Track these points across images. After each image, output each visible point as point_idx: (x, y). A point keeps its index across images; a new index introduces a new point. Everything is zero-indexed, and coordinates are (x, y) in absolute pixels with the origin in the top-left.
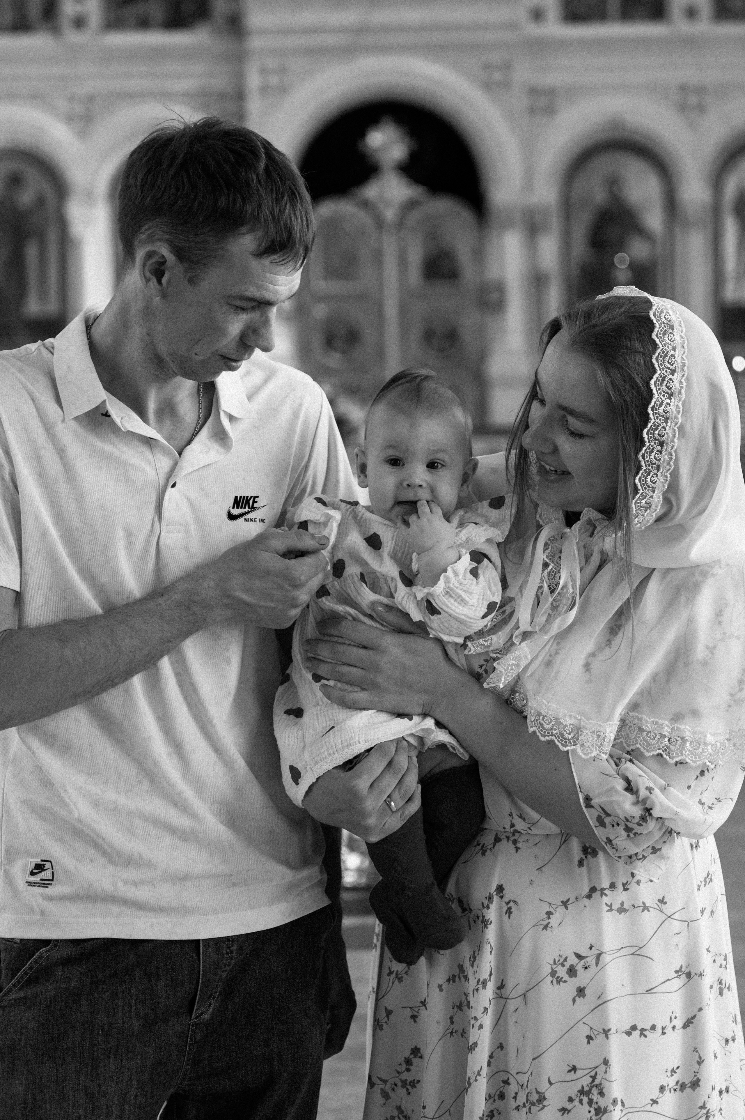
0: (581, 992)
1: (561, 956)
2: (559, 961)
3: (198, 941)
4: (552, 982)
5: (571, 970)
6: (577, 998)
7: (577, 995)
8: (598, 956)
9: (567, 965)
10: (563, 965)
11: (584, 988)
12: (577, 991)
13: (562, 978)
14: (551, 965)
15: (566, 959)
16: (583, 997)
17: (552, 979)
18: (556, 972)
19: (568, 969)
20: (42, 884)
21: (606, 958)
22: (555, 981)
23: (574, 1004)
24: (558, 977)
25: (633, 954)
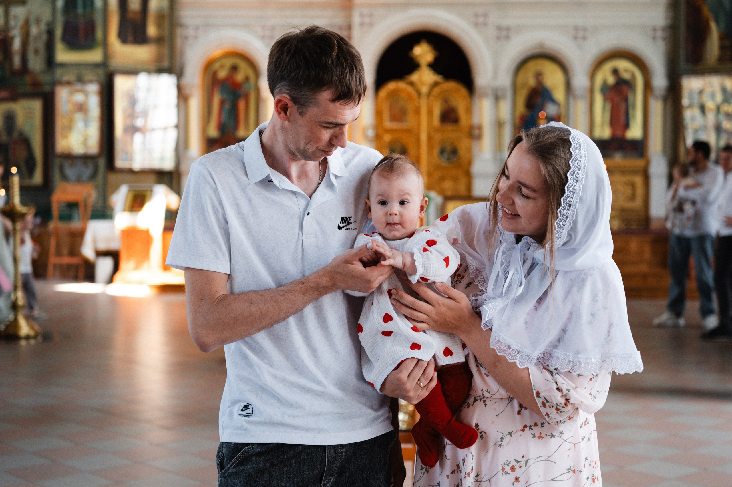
0: (517, 479)
1: (507, 461)
2: (506, 463)
3: (325, 446)
4: (502, 474)
5: (512, 468)
6: (515, 483)
7: (515, 481)
8: (527, 461)
9: (510, 465)
10: (508, 465)
11: (519, 477)
12: (515, 479)
13: (507, 472)
14: (502, 465)
15: (510, 463)
16: (518, 482)
17: (502, 472)
18: (505, 469)
19: (511, 467)
20: (246, 415)
21: (530, 462)
22: (504, 473)
23: (513, 486)
24: (506, 472)
25: (545, 460)
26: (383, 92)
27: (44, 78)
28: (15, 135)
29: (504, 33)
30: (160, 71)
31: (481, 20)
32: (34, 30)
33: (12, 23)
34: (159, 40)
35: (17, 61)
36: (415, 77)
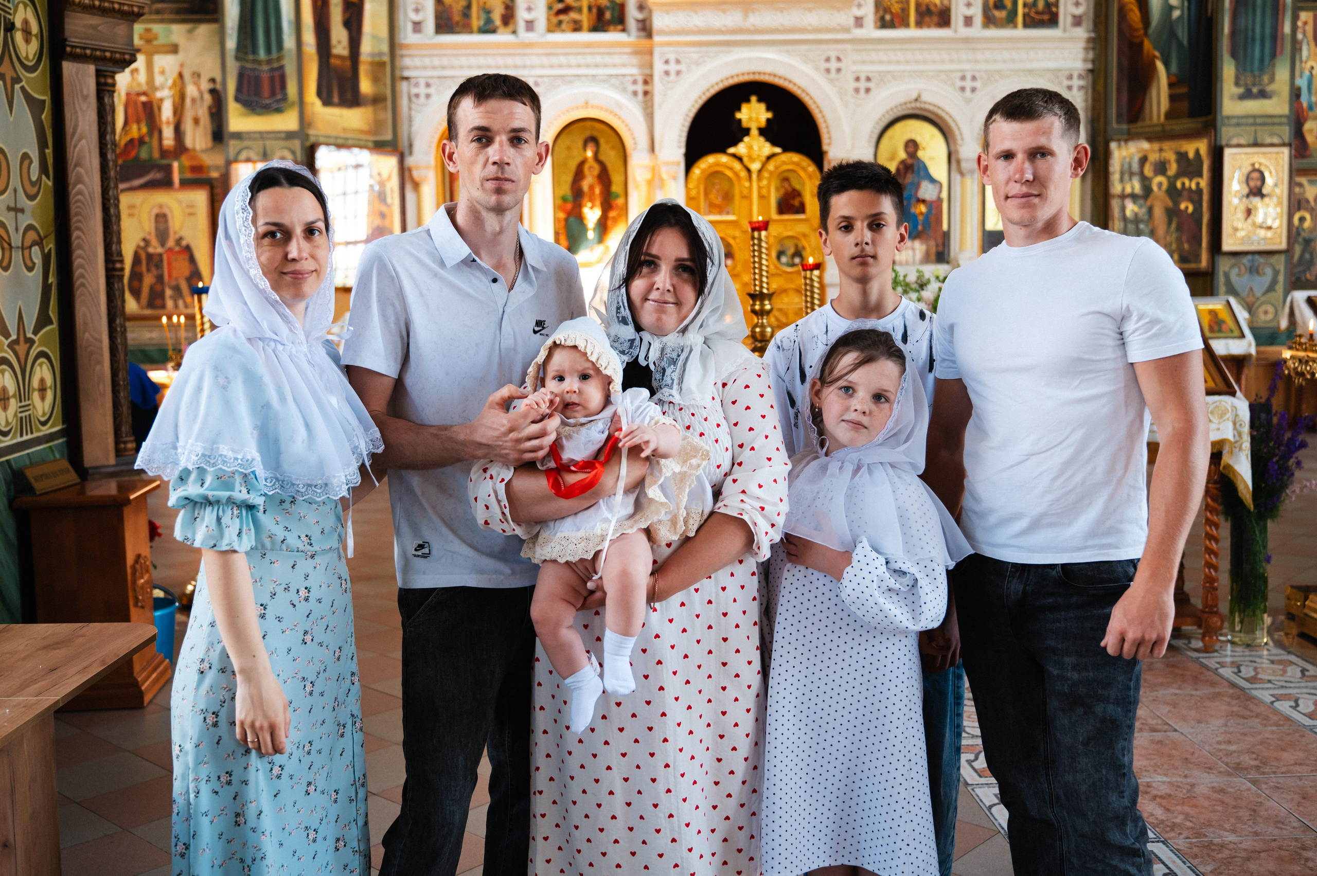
26: (696, 171)
27: (213, 160)
28: (171, 243)
29: (863, 85)
30: (379, 147)
31: (834, 65)
32: (191, 90)
33: (158, 80)
34: (377, 100)
35: (168, 134)
36: (741, 149)
